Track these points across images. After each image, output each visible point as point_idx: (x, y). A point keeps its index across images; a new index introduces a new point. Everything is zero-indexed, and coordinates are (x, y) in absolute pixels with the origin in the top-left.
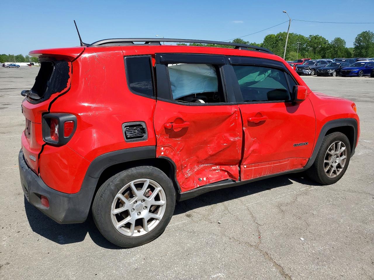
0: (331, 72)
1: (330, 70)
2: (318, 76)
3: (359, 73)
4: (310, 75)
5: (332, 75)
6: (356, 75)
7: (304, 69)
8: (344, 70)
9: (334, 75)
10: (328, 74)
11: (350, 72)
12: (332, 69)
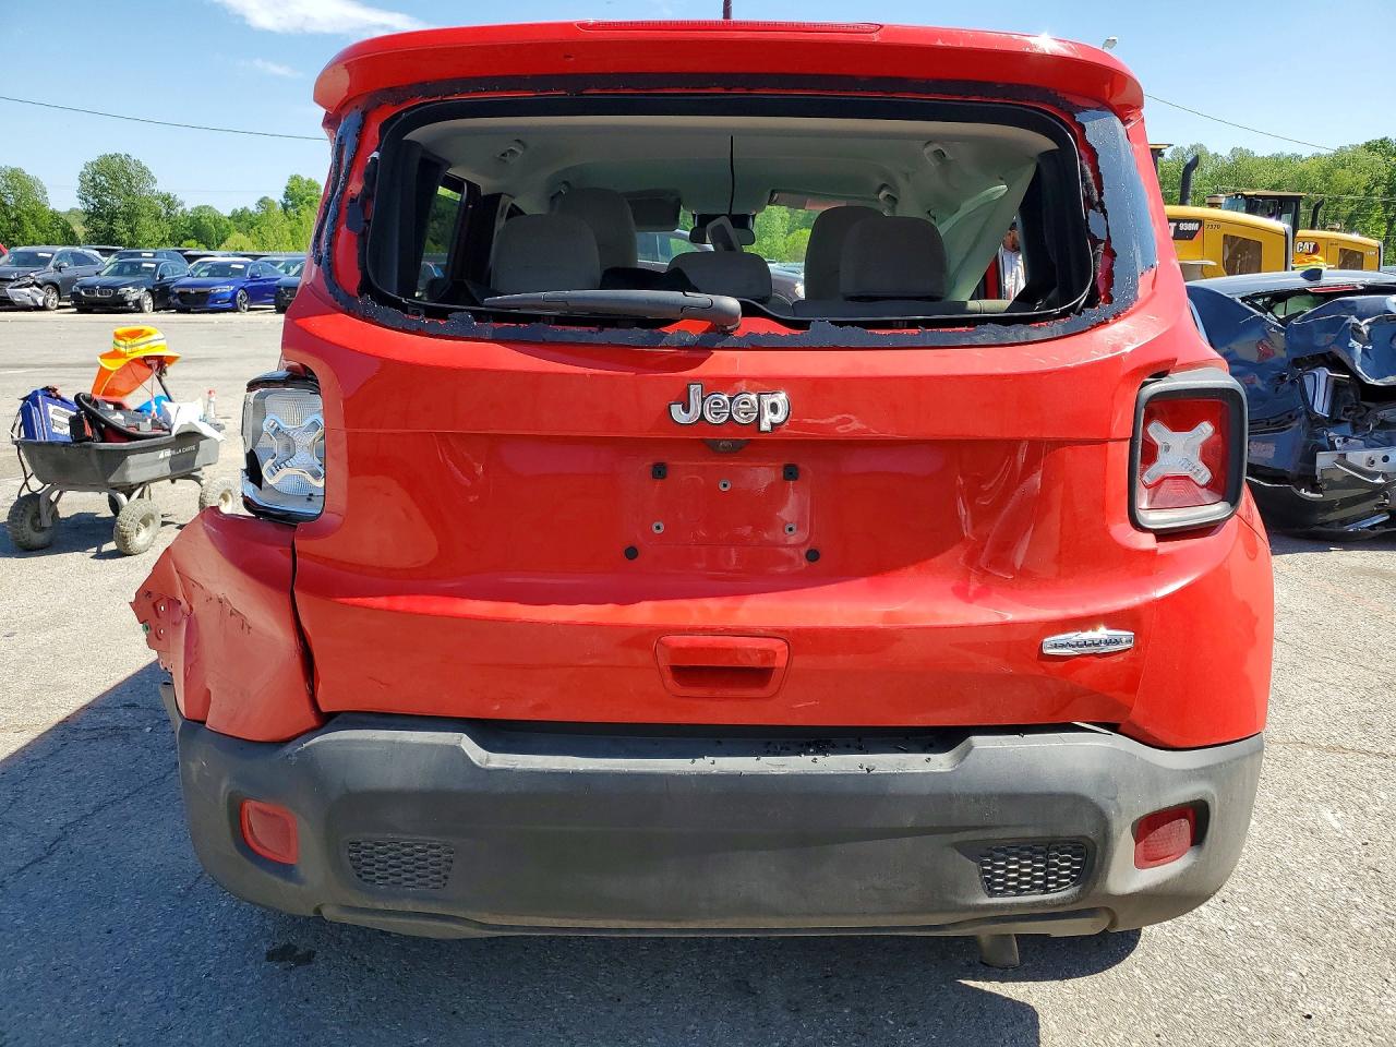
0: (135, 297)
1: (130, 288)
2: (81, 311)
3: (238, 301)
4: (44, 308)
5: (138, 307)
6: (229, 305)
7: (12, 284)
8: (183, 290)
9: (146, 307)
10: (126, 303)
11: (205, 294)
12: (137, 286)
